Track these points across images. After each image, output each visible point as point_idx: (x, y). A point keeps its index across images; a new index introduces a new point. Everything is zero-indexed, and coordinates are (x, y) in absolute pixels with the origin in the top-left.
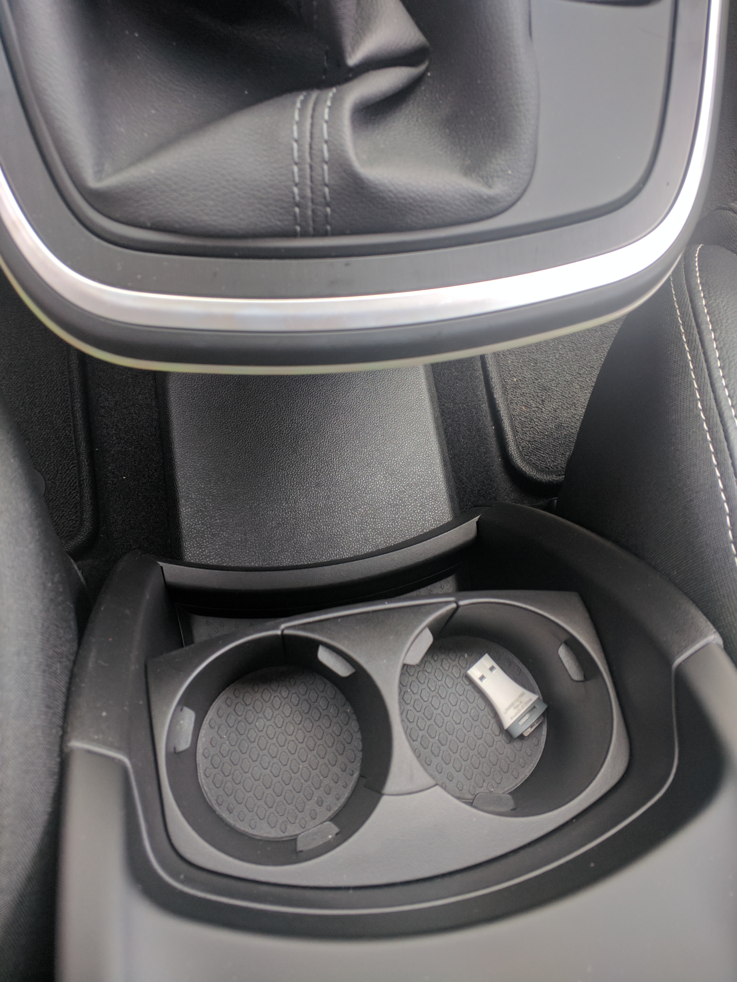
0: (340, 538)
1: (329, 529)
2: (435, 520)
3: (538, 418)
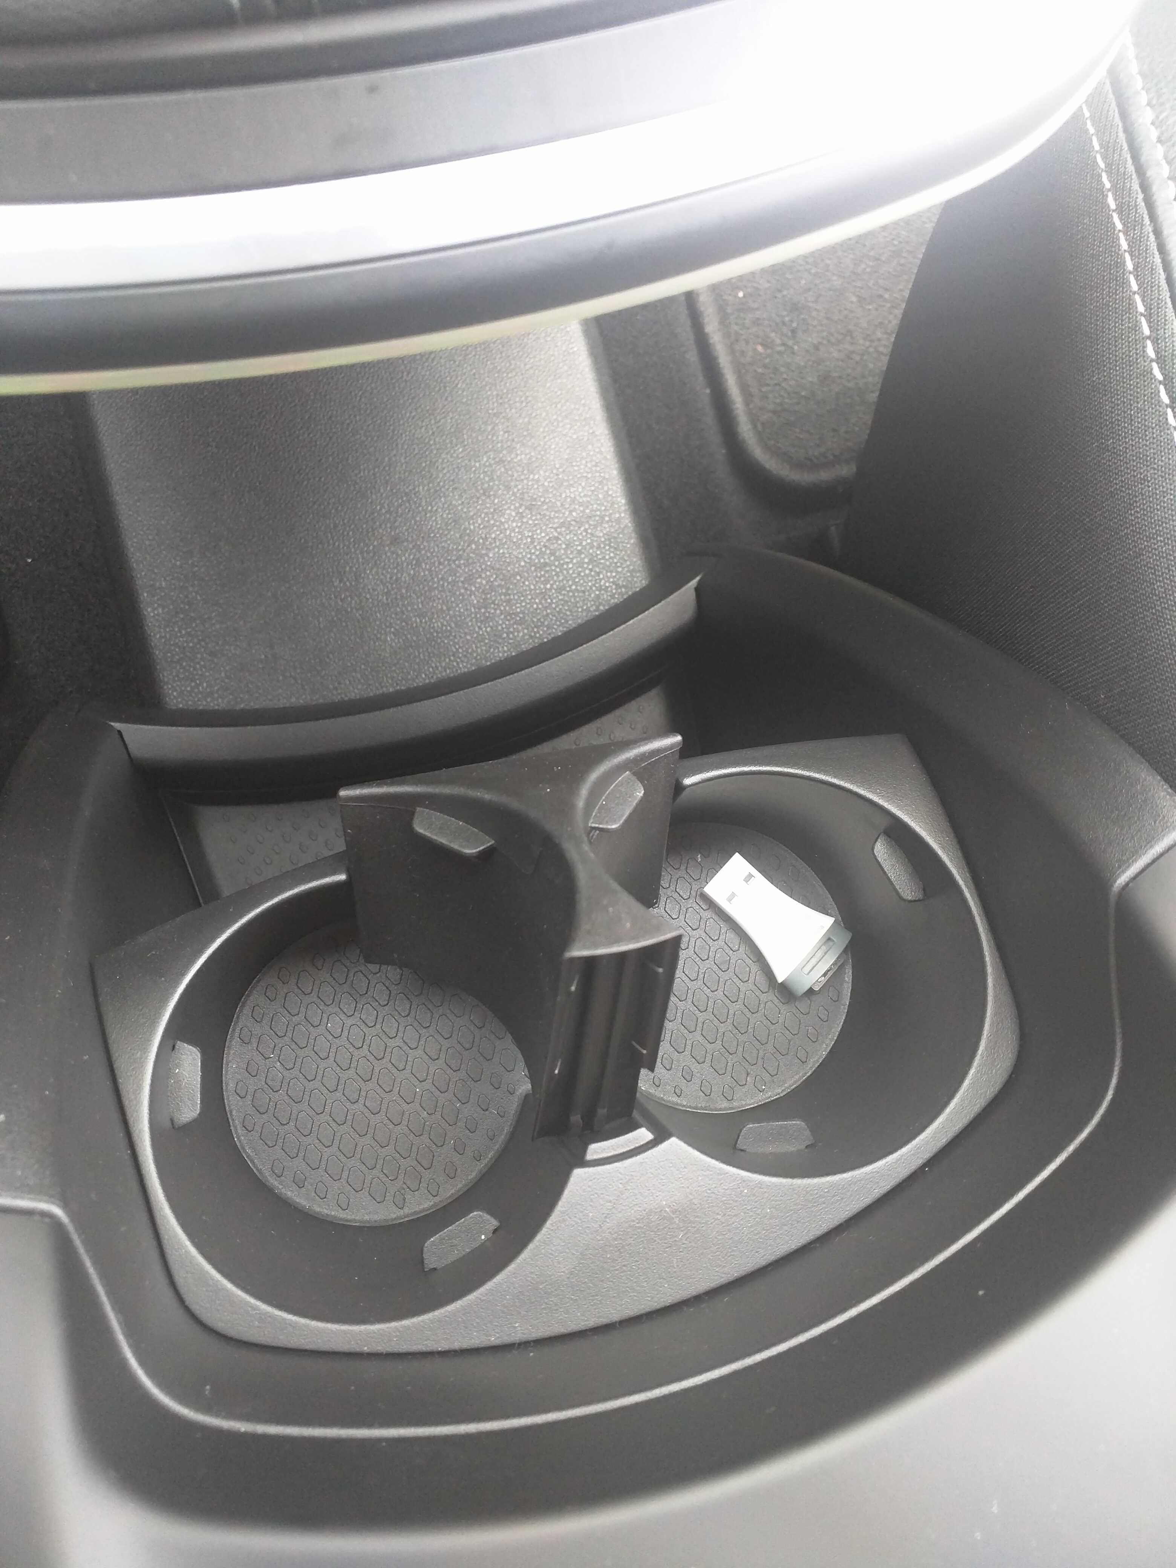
0: (448, 637)
1: (426, 622)
2: (618, 586)
3: (788, 365)
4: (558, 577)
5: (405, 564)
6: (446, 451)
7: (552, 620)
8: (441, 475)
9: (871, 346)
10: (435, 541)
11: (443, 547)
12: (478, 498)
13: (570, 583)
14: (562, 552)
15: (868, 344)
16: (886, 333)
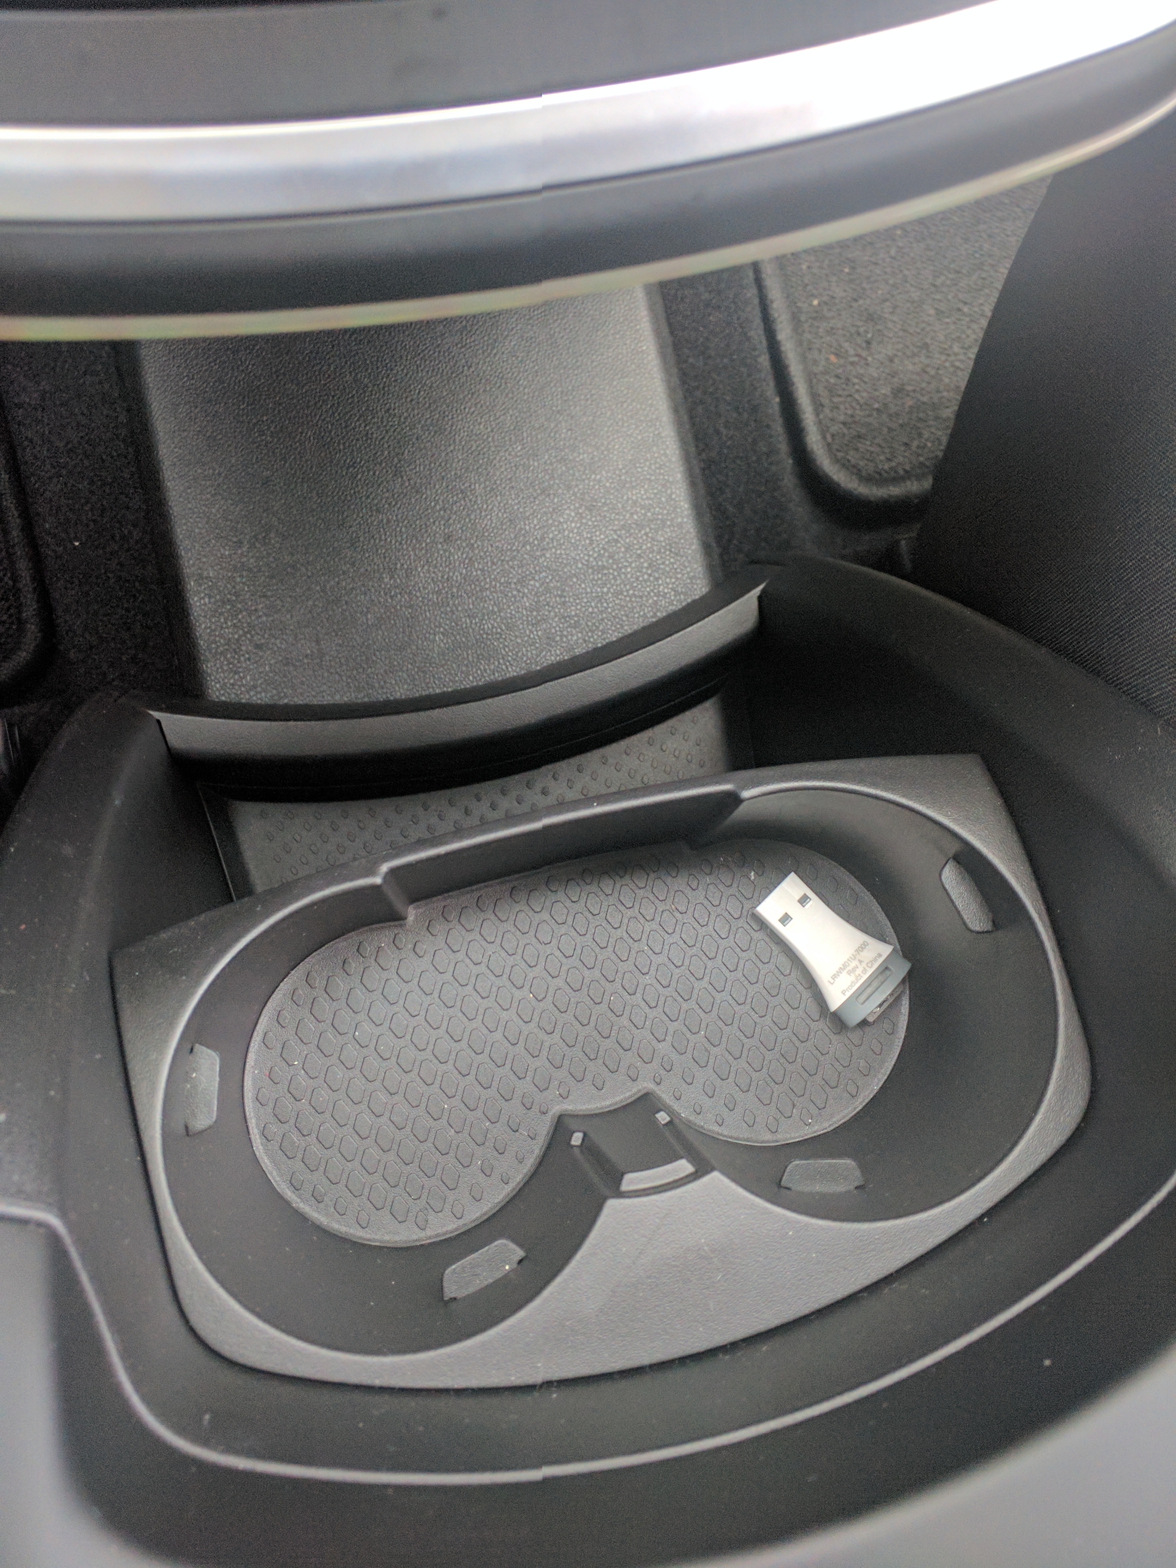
0: (498, 639)
1: (476, 623)
2: (677, 593)
3: (860, 377)
4: (616, 580)
5: (457, 563)
6: (504, 449)
7: (607, 624)
8: (498, 474)
9: (946, 360)
10: (489, 540)
11: (497, 547)
12: (535, 498)
13: (628, 587)
14: (621, 555)
15: (943, 358)
16: (963, 348)
